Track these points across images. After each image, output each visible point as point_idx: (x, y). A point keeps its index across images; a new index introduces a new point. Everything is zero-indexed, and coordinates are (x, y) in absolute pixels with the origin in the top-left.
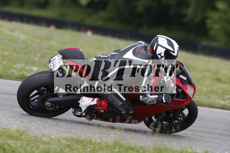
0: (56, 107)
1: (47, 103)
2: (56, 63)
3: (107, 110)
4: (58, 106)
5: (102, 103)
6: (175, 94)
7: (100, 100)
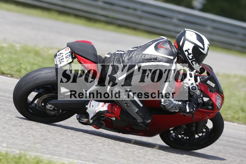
0: (59, 111)
1: (49, 106)
2: (63, 57)
3: (119, 118)
4: (62, 110)
5: (114, 109)
6: (200, 102)
7: (112, 105)
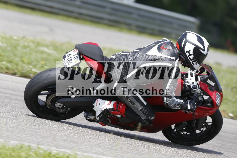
0: (67, 109)
1: (58, 104)
3: (124, 116)
4: (70, 108)
5: (120, 107)
6: (201, 100)
7: (117, 103)
